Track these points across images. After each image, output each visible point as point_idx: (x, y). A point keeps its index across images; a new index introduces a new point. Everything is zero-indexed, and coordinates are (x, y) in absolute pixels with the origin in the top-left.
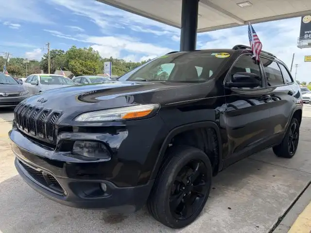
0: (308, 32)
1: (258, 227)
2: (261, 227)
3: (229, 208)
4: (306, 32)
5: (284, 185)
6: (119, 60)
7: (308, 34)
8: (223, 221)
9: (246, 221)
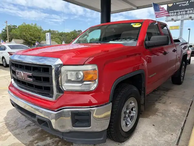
0: (171, 12)
1: (172, 135)
2: (174, 134)
3: (153, 125)
4: (170, 12)
5: (177, 108)
6: (54, 31)
7: (171, 13)
8: (153, 133)
9: (165, 132)
